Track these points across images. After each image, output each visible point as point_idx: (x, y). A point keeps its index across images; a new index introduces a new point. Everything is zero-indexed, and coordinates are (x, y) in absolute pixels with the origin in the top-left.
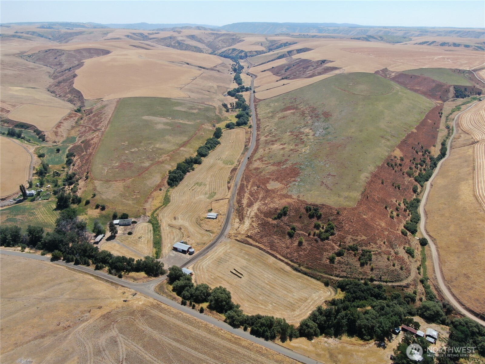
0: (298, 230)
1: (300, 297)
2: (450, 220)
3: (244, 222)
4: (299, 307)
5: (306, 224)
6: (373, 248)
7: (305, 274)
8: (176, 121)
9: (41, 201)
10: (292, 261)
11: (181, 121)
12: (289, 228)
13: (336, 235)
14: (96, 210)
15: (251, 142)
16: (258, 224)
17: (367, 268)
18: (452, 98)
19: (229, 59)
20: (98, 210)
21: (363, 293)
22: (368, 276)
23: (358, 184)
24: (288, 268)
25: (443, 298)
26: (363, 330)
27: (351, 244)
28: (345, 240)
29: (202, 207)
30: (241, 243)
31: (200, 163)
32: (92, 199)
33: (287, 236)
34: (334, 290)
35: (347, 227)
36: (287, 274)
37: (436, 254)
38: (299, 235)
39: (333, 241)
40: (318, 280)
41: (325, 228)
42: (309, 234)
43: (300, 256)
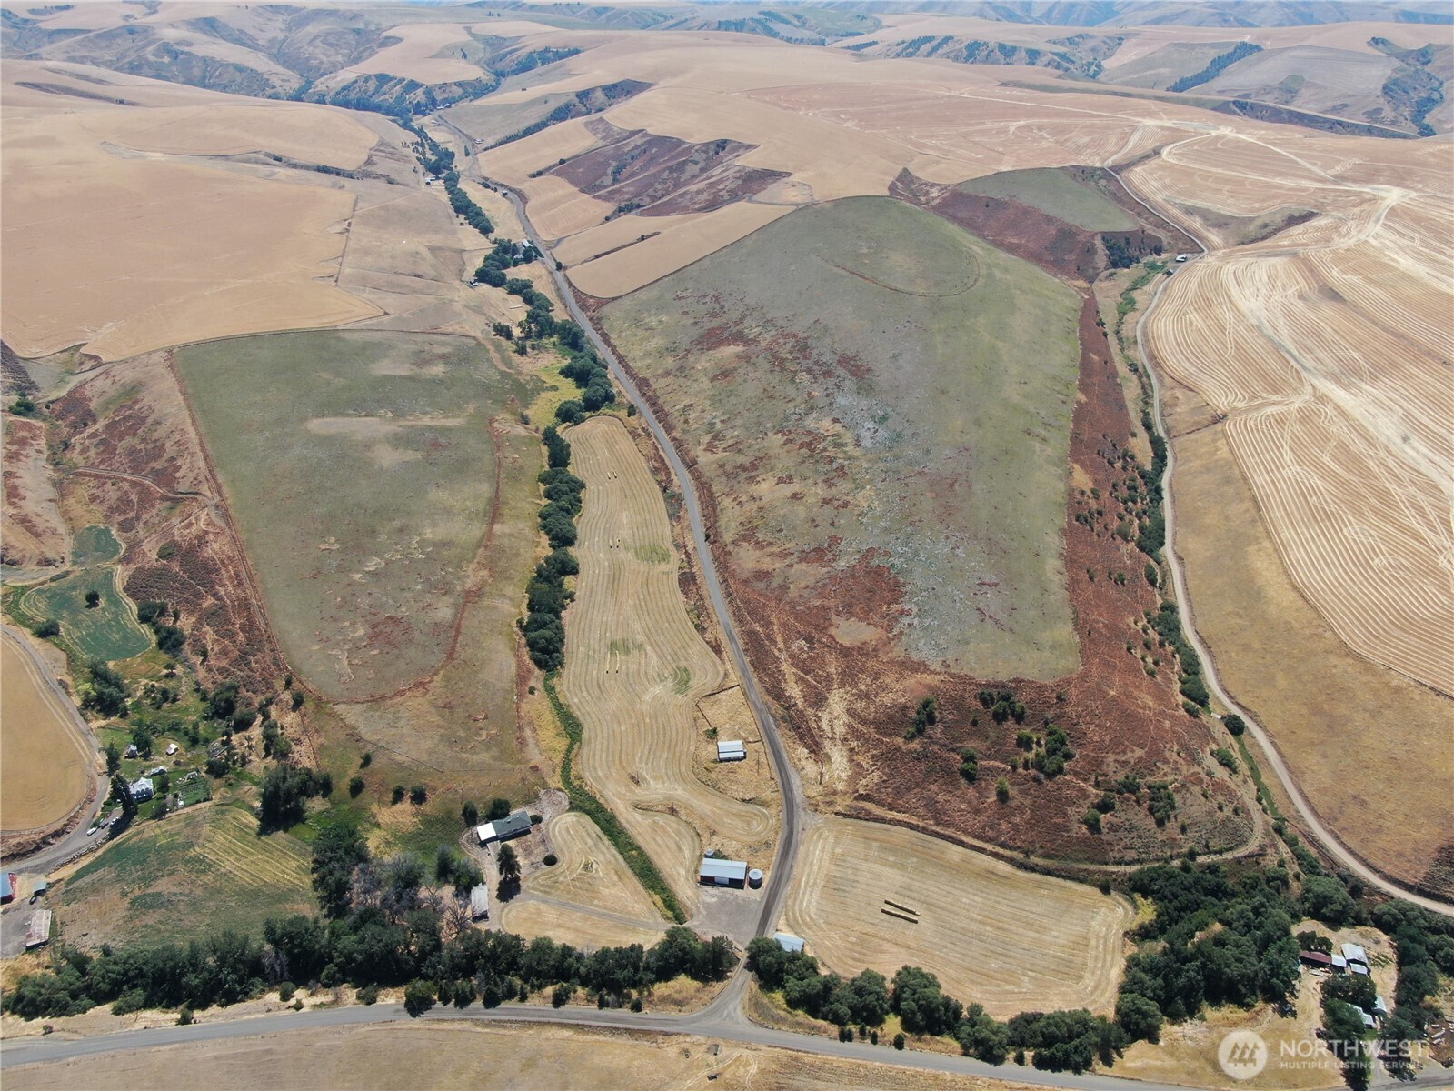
0: (982, 759)
1: (1072, 938)
2: (1268, 658)
3: (828, 758)
4: (1085, 964)
5: (994, 739)
6: (1165, 774)
7: (1049, 873)
8: (409, 421)
9: (186, 810)
10: (1002, 845)
11: (427, 421)
12: (958, 757)
13: (1077, 756)
14: (399, 806)
15: (672, 470)
16: (873, 758)
17: (1172, 827)
18: (1106, 269)
19: (379, 116)
20: (406, 806)
21: (1190, 892)
22: (1181, 847)
23: (1052, 597)
24: (1002, 867)
25: (1333, 863)
26: (1240, 986)
27: (1121, 777)
28: (1104, 768)
29: (680, 725)
30: (853, 820)
31: (573, 570)
32: (367, 770)
33: (963, 781)
34: (1126, 900)
35: (1094, 734)
36: (1009, 882)
37: (1274, 752)
38: (991, 772)
39: (1076, 774)
40: (1081, 881)
41: (1043, 742)
42: (1014, 768)
43: (1015, 827)
